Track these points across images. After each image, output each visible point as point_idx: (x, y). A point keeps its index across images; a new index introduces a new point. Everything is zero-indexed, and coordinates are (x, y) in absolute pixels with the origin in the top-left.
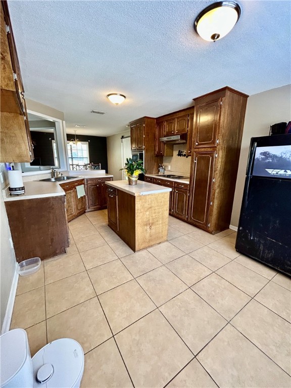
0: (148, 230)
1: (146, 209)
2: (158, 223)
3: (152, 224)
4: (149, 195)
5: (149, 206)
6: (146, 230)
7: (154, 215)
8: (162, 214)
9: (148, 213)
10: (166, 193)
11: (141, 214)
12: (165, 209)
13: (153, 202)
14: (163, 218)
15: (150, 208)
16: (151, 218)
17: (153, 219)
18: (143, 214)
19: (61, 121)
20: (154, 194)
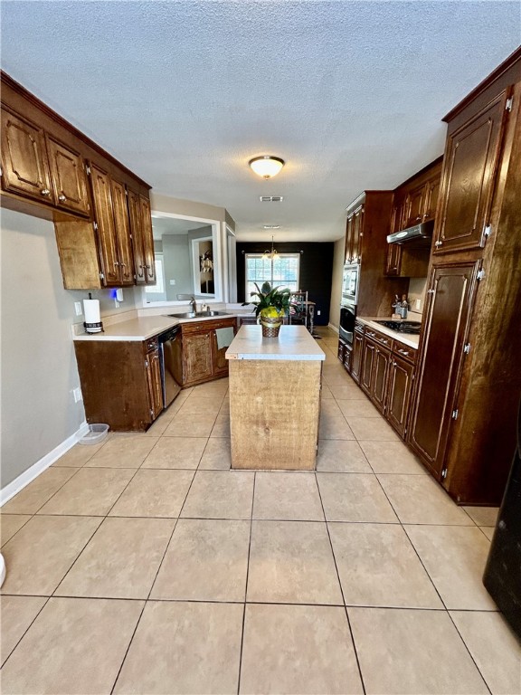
0: (262, 434)
1: (255, 391)
2: (288, 425)
3: (271, 423)
4: (261, 361)
5: (263, 386)
6: (257, 434)
7: (274, 406)
8: (299, 410)
9: (259, 399)
10: (310, 363)
11: (244, 399)
12: (307, 399)
13: (273, 379)
14: (300, 419)
15: (266, 389)
16: (266, 411)
17: (274, 415)
18: (249, 399)
19: (218, 223)
20: (277, 362)
